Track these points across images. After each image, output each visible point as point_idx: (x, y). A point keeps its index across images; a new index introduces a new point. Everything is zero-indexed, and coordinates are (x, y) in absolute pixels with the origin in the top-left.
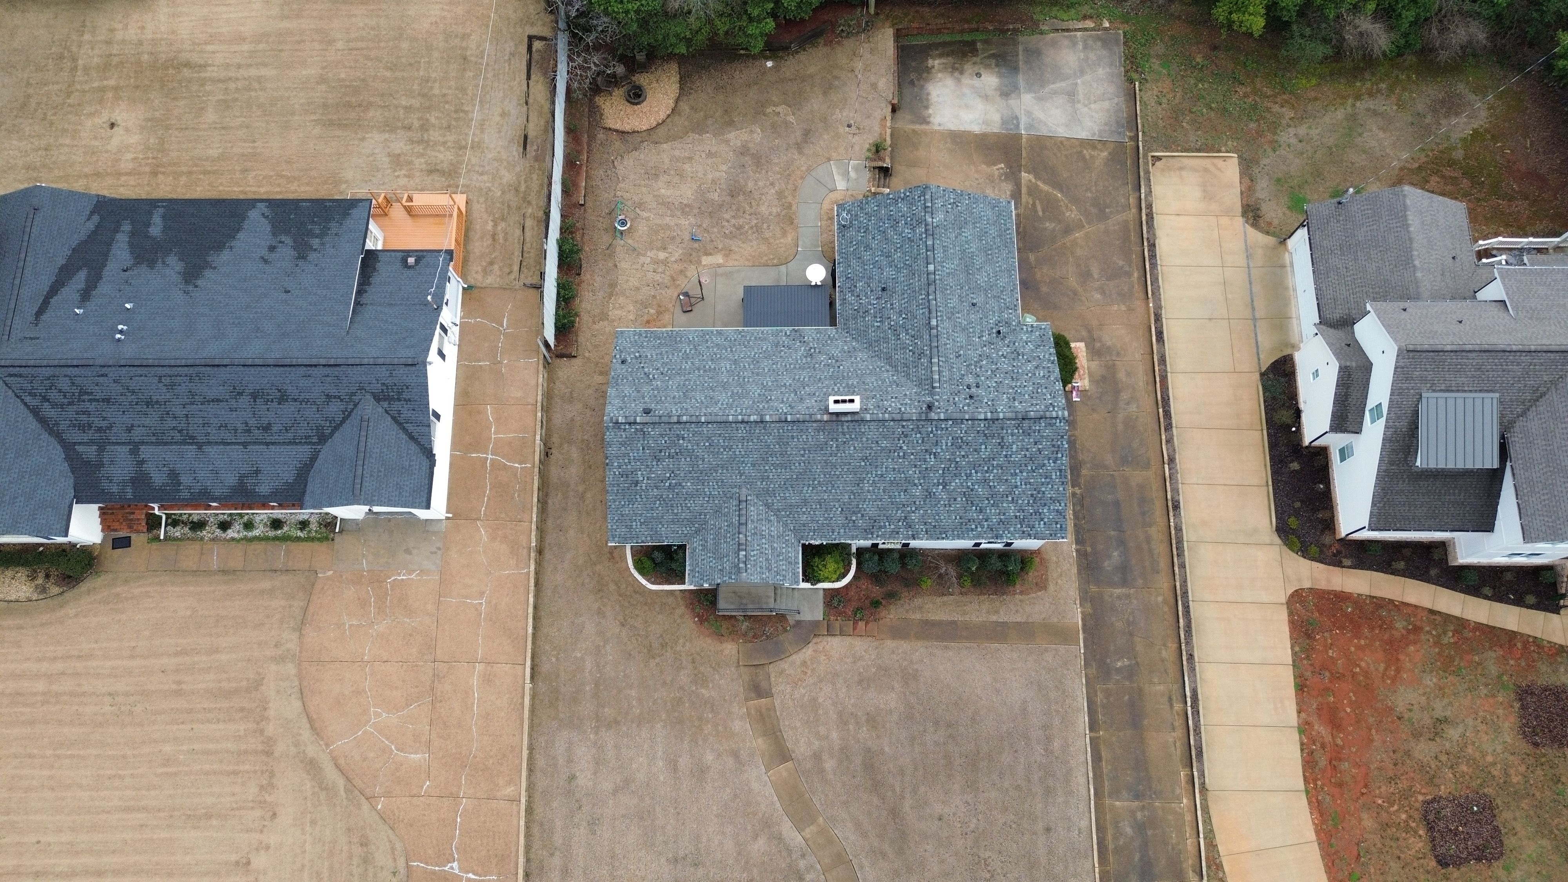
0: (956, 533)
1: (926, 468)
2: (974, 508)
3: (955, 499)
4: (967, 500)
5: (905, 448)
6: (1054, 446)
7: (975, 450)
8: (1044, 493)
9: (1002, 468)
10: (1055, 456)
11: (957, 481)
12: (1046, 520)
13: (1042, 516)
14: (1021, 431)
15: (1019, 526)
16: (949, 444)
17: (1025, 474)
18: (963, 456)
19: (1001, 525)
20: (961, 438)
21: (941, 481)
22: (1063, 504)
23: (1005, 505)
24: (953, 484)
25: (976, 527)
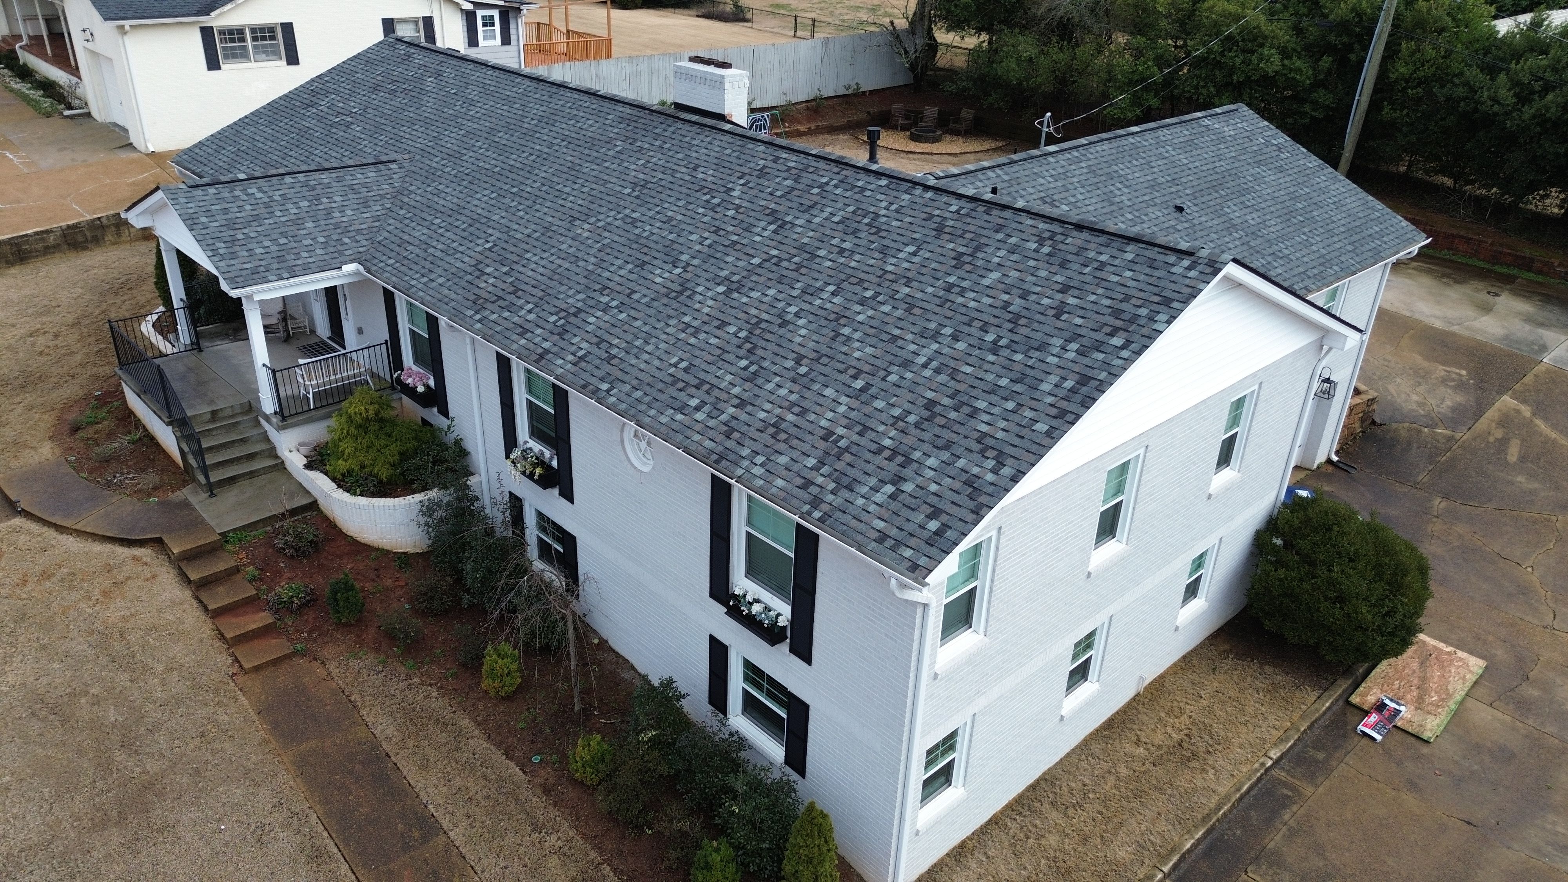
0: (638, 394)
1: (735, 243)
2: (744, 363)
3: (724, 324)
4: (746, 340)
5: (736, 193)
6: (1116, 313)
7: (884, 251)
8: (974, 413)
9: (908, 311)
10: (1099, 336)
11: (771, 292)
12: (908, 487)
13: (908, 472)
14: (1046, 250)
15: (811, 462)
16: (836, 219)
17: (961, 346)
18: (842, 251)
19: (765, 438)
20: (877, 216)
21: (735, 278)
22: (1006, 471)
23: (828, 392)
24: (755, 294)
25: (697, 409)
